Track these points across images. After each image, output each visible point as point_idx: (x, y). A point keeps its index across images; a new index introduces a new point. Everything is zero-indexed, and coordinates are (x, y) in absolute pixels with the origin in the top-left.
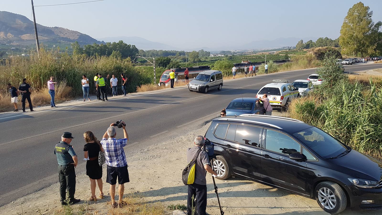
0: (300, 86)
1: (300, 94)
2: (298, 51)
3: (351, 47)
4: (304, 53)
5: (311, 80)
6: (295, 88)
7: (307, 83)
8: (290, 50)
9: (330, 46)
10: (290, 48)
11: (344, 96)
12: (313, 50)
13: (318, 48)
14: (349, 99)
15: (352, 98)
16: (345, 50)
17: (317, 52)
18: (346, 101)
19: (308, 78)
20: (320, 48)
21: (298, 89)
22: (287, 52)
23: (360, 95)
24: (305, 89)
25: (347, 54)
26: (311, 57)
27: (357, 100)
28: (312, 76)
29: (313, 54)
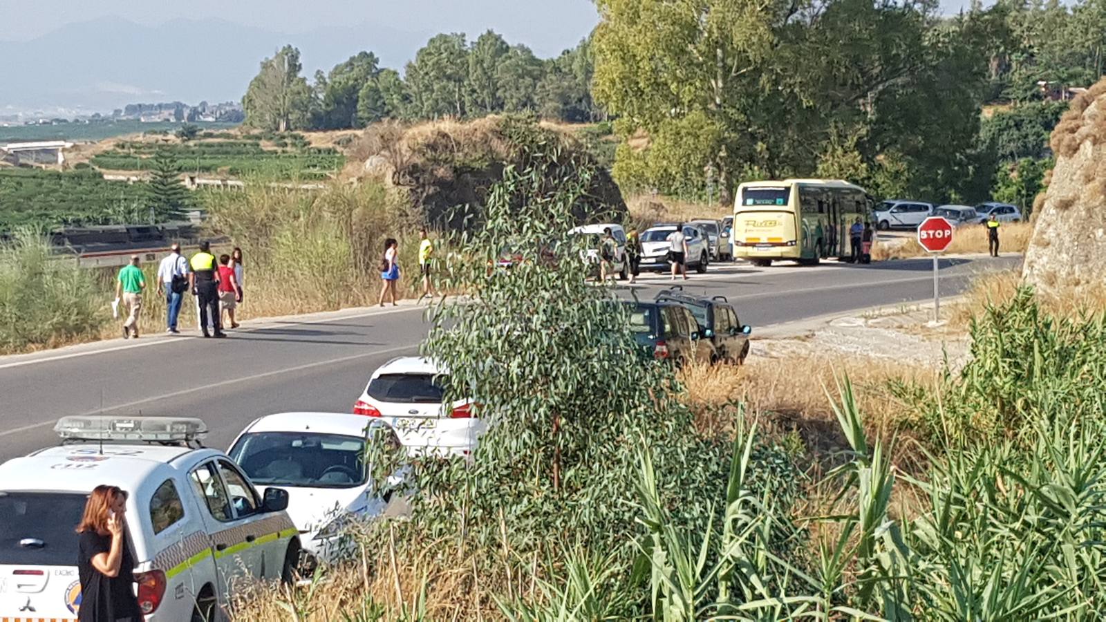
0: (298, 473)
1: (307, 542)
2: (266, 145)
3: (685, 122)
4: (316, 171)
5: (391, 410)
6: (261, 490)
7: (355, 447)
8: (189, 133)
9: (527, 112)
10: (195, 113)
11: (659, 556)
12: (387, 142)
13: (426, 130)
14: (698, 584)
15: (722, 573)
16: (639, 143)
17: (419, 160)
18: (676, 597)
19: (365, 397)
20: (447, 125)
21: (281, 501)
22: (164, 153)
23: (779, 542)
24: (347, 497)
25: (664, 183)
26: (377, 201)
27: (761, 589)
28: (393, 382)
29: (389, 180)
